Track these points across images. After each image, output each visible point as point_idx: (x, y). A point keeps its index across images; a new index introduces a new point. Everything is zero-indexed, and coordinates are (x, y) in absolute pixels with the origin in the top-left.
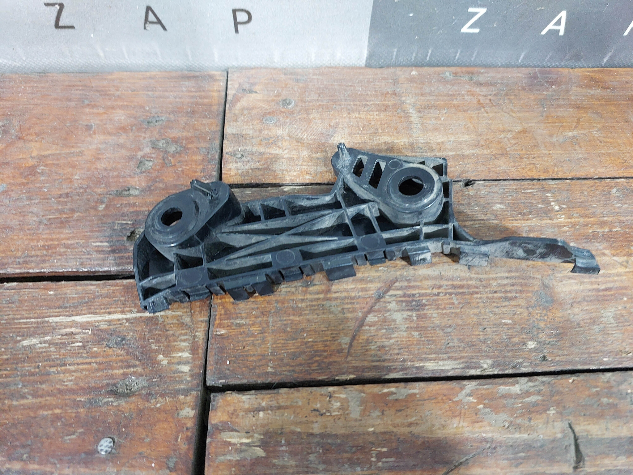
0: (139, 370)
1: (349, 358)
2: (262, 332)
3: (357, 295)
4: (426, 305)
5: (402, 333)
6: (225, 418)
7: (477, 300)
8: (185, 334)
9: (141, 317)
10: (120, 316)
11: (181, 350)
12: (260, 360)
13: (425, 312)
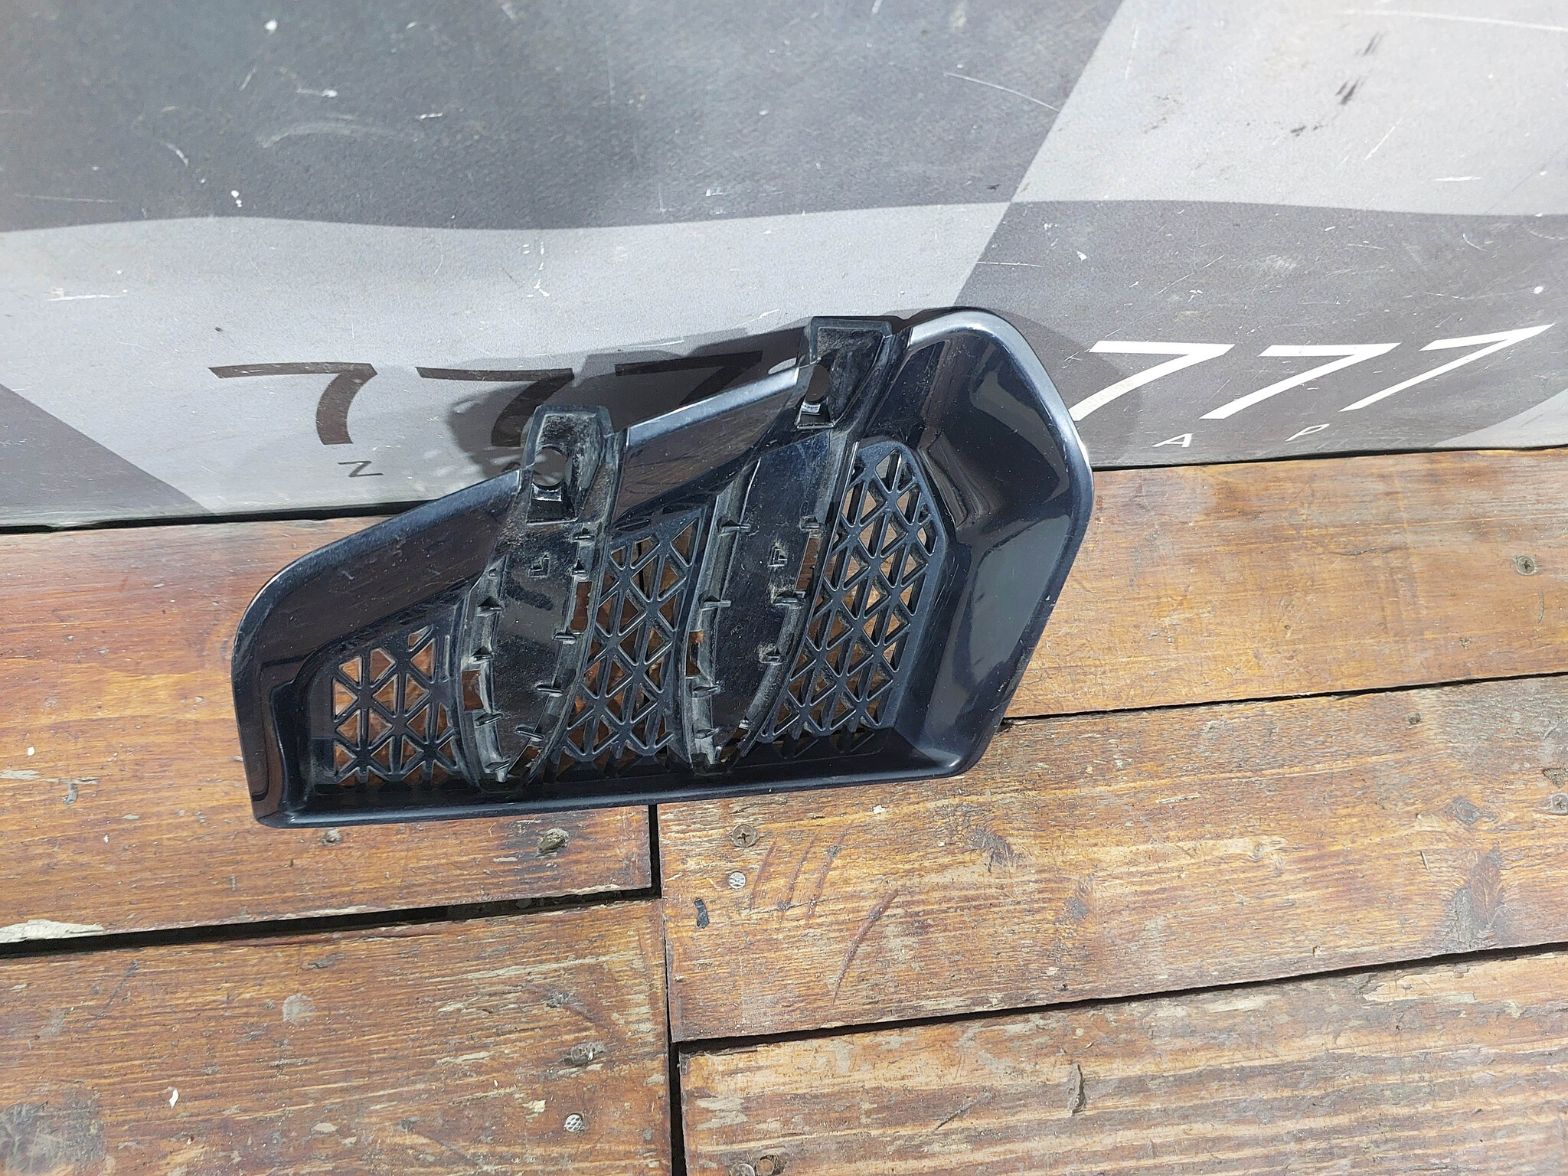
0: (593, 1032)
1: (837, 1002)
3: (847, 918)
4: (931, 926)
6: (700, 1083)
8: (640, 984)
9: (582, 965)
10: (555, 966)
11: (638, 1005)
13: (930, 935)
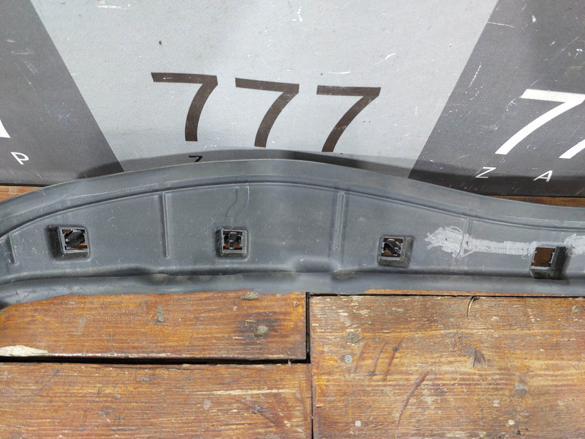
0: (274, 429)
1: (399, 428)
2: (346, 406)
3: (403, 383)
4: (446, 392)
5: (431, 411)
7: (478, 390)
8: (299, 406)
9: (271, 393)
10: (258, 392)
11: (298, 417)
12: (346, 426)
13: (446, 397)
